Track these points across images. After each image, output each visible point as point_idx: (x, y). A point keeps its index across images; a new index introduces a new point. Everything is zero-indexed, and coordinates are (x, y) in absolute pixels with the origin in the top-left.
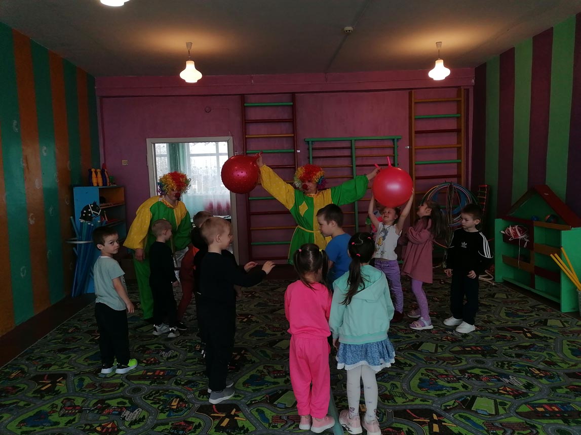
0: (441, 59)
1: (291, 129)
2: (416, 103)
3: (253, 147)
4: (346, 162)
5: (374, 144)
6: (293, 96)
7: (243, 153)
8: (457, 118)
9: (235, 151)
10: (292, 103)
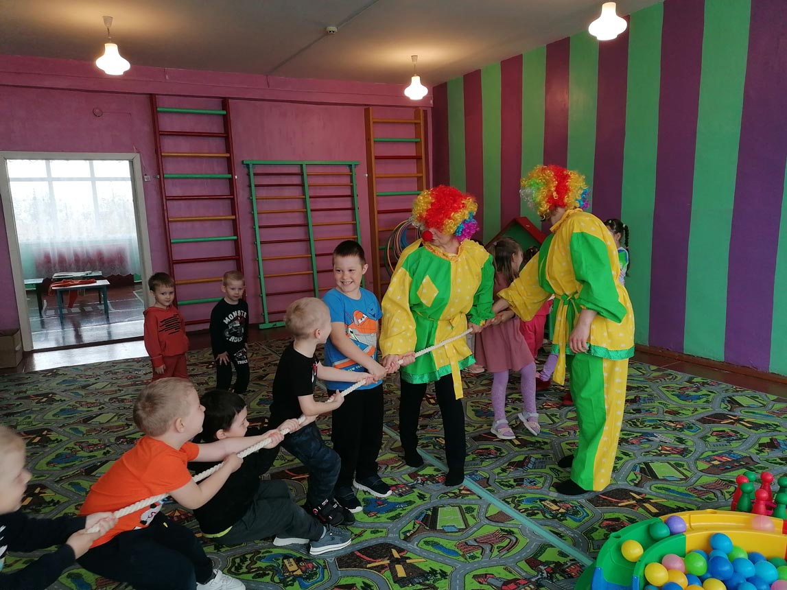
1: (223, 147)
2: (374, 122)
3: (170, 169)
4: (296, 192)
5: (328, 170)
6: (225, 103)
7: (156, 178)
8: (416, 142)
9: (144, 175)
10: (224, 112)
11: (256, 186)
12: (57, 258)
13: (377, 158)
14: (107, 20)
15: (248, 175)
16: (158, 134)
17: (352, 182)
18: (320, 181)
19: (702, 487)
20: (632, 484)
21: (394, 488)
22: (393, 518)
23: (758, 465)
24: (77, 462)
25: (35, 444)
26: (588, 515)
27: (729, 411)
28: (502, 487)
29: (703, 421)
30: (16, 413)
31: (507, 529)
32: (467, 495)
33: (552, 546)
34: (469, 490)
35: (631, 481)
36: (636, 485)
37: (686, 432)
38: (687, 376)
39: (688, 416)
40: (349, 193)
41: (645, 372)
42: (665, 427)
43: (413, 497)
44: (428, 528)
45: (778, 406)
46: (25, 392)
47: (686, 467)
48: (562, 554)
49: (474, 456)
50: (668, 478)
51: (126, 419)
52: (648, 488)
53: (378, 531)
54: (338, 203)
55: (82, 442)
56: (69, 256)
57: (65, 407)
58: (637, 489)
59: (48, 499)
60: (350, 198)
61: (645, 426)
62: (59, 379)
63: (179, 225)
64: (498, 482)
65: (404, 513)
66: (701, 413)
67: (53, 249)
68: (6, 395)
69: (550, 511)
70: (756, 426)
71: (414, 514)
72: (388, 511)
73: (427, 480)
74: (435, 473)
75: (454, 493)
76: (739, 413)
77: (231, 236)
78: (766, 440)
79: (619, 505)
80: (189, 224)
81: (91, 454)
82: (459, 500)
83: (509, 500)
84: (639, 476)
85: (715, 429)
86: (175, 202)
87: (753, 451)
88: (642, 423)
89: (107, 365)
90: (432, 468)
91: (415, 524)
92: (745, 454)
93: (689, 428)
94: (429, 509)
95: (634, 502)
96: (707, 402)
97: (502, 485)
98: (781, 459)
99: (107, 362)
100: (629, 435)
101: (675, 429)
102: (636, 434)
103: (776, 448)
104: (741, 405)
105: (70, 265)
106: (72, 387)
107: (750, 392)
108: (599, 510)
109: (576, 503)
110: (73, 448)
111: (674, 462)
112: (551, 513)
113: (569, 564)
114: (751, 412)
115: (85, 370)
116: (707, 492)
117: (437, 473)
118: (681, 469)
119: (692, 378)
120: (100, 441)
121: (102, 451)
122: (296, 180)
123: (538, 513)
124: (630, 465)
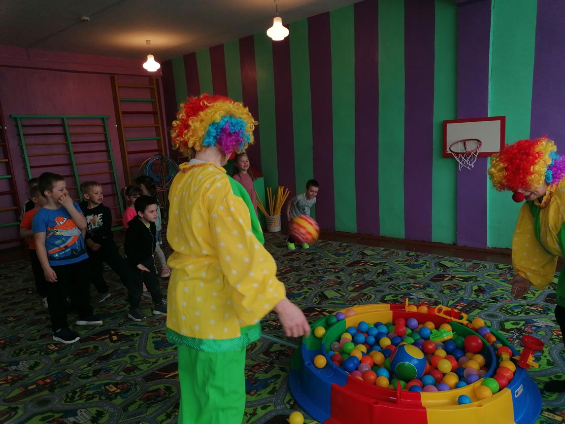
2: (119, 87)
4: (59, 139)
5: (85, 122)
8: (152, 102)
11: (24, 135)
13: (123, 113)
15: (17, 126)
17: (105, 131)
18: (79, 130)
20: (315, 304)
23: (378, 283)
27: (362, 258)
29: (349, 266)
33: (276, 343)
35: (315, 302)
36: (317, 304)
37: (341, 273)
38: (339, 243)
39: (341, 264)
40: (103, 139)
42: (330, 272)
45: (385, 253)
47: (342, 291)
48: (282, 345)
50: (334, 298)
52: (324, 305)
53: (167, 358)
54: (95, 147)
58: (318, 306)
60: (104, 143)
61: (319, 273)
66: (348, 262)
69: (272, 326)
70: (375, 265)
76: (367, 259)
77: (6, 175)
78: (380, 271)
79: (310, 316)
84: (319, 299)
85: (355, 269)
87: (374, 277)
88: (317, 272)
92: (370, 279)
93: (342, 270)
95: (318, 312)
96: (350, 255)
98: (387, 279)
100: (311, 279)
101: (335, 272)
102: (314, 278)
103: (385, 274)
104: (367, 255)
107: (371, 248)
111: (336, 289)
113: (287, 350)
114: (372, 258)
116: (354, 301)
118: (340, 292)
119: (342, 244)
122: (59, 130)
123: (266, 328)
124: (313, 295)
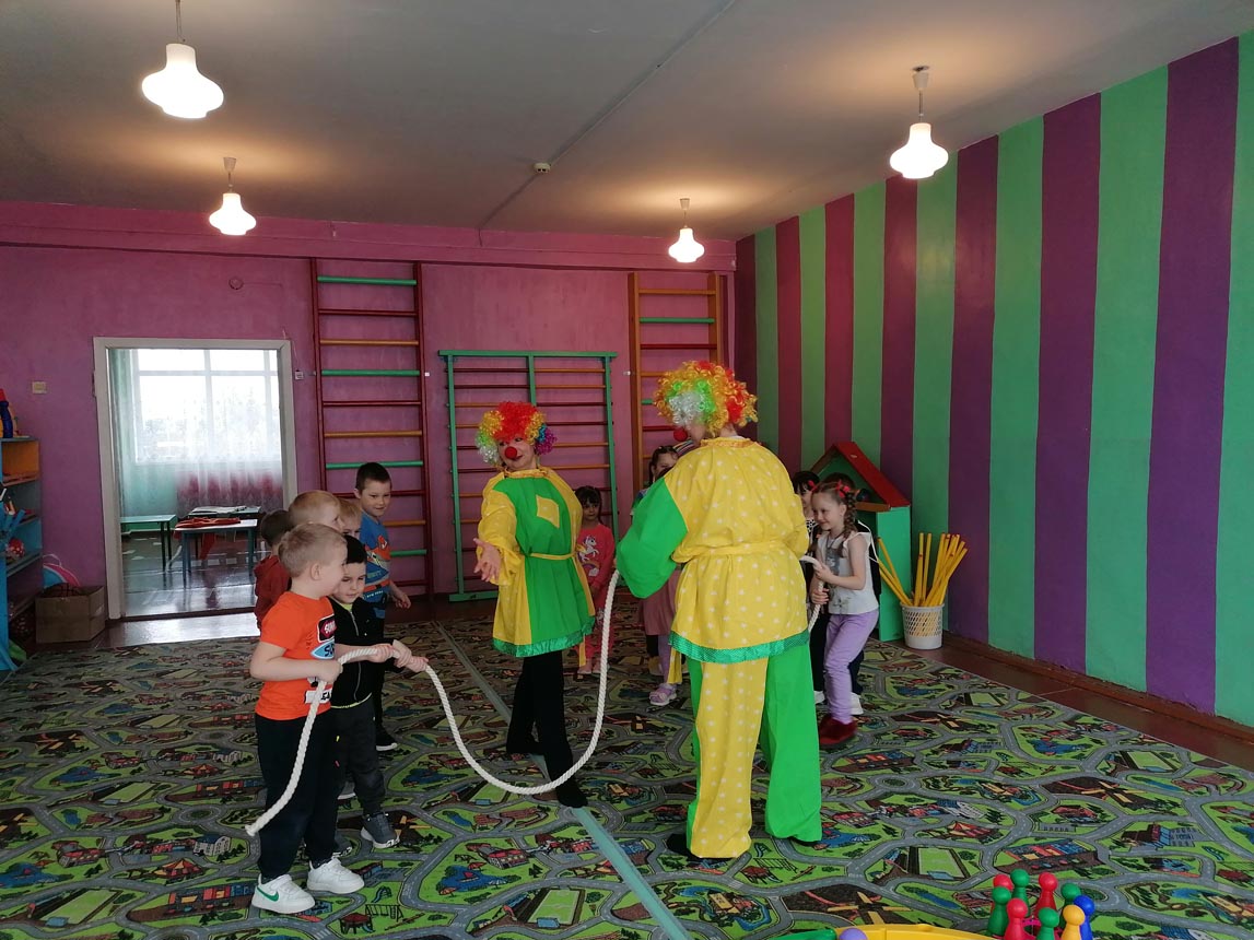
0: (689, 227)
1: (412, 330)
2: (640, 295)
3: (333, 363)
5: (569, 365)
6: (416, 268)
7: (312, 375)
8: (710, 324)
9: (295, 370)
10: (414, 282)
11: (456, 387)
12: (206, 485)
13: (643, 347)
14: (229, 162)
15: (446, 371)
16: (318, 313)
17: (604, 383)
18: (555, 381)
19: (982, 893)
20: (870, 879)
21: (503, 854)
22: (472, 900)
23: (1103, 867)
24: (90, 782)
25: (53, 751)
26: (770, 920)
27: (1108, 774)
28: (664, 866)
29: (1054, 788)
30: (50, 706)
31: (633, 931)
32: (604, 874)
34: (611, 867)
35: (871, 874)
36: (875, 881)
37: (1014, 804)
38: (1072, 712)
39: (1034, 778)
40: (599, 399)
41: (1005, 702)
42: (982, 794)
43: (522, 871)
44: (515, 919)
45: (1199, 772)
46: (80, 677)
47: (975, 860)
49: (652, 815)
50: (935, 876)
51: (189, 725)
52: (892, 887)
53: (440, 917)
54: (583, 415)
55: (112, 754)
56: (224, 483)
57: (119, 702)
58: (874, 888)
59: (24, 830)
60: (601, 408)
61: (951, 790)
62: (134, 661)
63: (341, 443)
64: (662, 859)
65: (494, 893)
66: (1060, 774)
67: (202, 473)
68: (53, 680)
69: (715, 909)
70: (1137, 802)
71: (507, 896)
72: (471, 889)
73: (559, 846)
74: (575, 837)
75: (586, 870)
77: (417, 460)
78: (1142, 827)
79: (829, 910)
80: (355, 443)
81: (116, 771)
82: (584, 882)
83: (662, 888)
84: (889, 868)
85: (1063, 803)
86: (337, 410)
87: (1108, 843)
88: (949, 784)
89: (211, 644)
90: (578, 829)
91: (500, 911)
92: (1088, 847)
93: (1023, 797)
94: (535, 891)
95: (857, 907)
96: (1080, 757)
97: (665, 863)
98: (1147, 860)
99: (212, 640)
100: (915, 800)
101: (997, 798)
102: (927, 801)
103: (1151, 841)
104: (1134, 767)
105: (224, 497)
106: (143, 674)
107: (1163, 746)
108: (791, 914)
109: (762, 901)
110: (97, 761)
111: (960, 850)
112: (714, 913)
114: (1145, 780)
115: (176, 650)
116: (986, 902)
117: (579, 836)
118: (965, 863)
119: (1079, 717)
120: (137, 753)
121: (131, 769)
122: (519, 379)
123: (694, 911)
124: (884, 850)
